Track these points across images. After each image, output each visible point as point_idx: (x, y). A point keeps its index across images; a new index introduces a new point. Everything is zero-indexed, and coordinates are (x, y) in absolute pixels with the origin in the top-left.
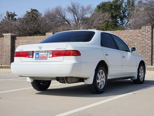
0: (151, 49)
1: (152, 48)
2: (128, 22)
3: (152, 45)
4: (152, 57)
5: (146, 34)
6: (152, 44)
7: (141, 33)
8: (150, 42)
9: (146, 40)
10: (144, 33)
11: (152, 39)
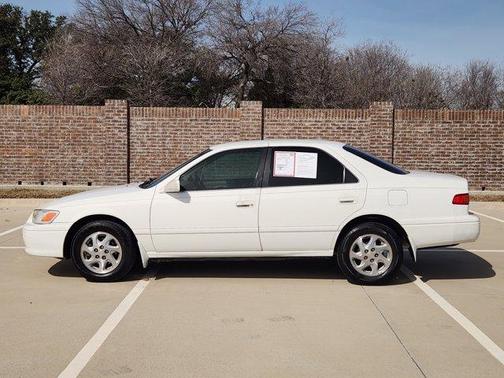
0: (126, 149)
1: (129, 149)
2: (34, 65)
3: (129, 142)
4: (128, 168)
5: (116, 118)
6: (129, 139)
7: (103, 115)
8: (123, 134)
9: (116, 131)
10: (111, 114)
11: (129, 129)
